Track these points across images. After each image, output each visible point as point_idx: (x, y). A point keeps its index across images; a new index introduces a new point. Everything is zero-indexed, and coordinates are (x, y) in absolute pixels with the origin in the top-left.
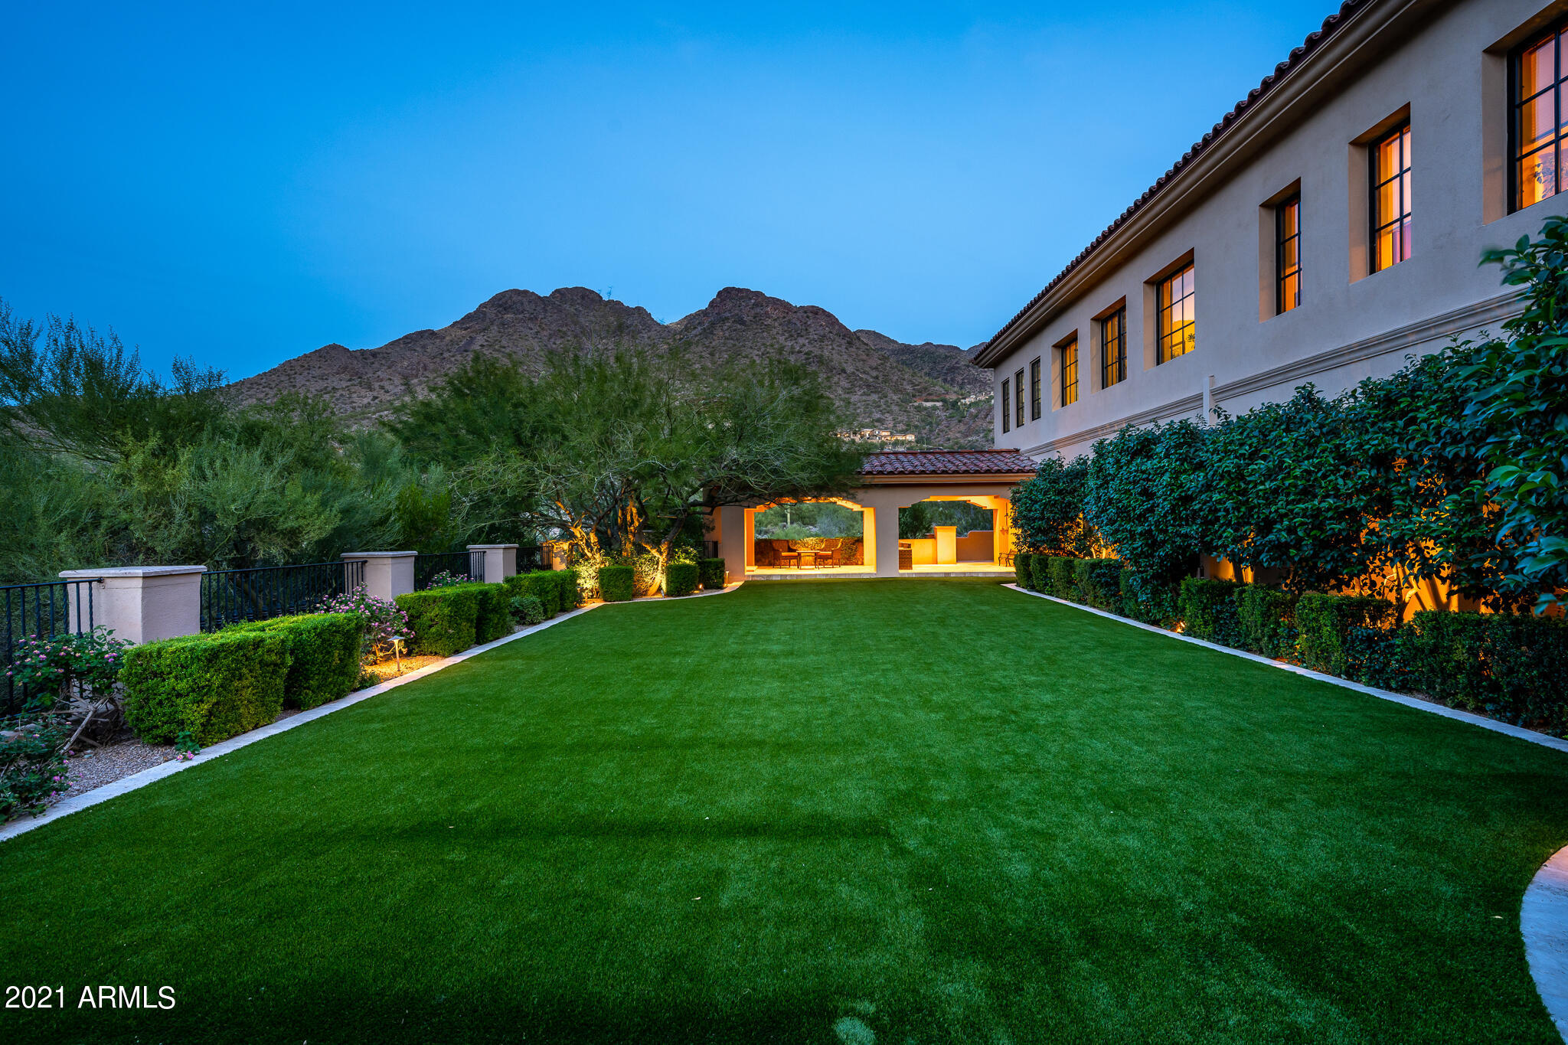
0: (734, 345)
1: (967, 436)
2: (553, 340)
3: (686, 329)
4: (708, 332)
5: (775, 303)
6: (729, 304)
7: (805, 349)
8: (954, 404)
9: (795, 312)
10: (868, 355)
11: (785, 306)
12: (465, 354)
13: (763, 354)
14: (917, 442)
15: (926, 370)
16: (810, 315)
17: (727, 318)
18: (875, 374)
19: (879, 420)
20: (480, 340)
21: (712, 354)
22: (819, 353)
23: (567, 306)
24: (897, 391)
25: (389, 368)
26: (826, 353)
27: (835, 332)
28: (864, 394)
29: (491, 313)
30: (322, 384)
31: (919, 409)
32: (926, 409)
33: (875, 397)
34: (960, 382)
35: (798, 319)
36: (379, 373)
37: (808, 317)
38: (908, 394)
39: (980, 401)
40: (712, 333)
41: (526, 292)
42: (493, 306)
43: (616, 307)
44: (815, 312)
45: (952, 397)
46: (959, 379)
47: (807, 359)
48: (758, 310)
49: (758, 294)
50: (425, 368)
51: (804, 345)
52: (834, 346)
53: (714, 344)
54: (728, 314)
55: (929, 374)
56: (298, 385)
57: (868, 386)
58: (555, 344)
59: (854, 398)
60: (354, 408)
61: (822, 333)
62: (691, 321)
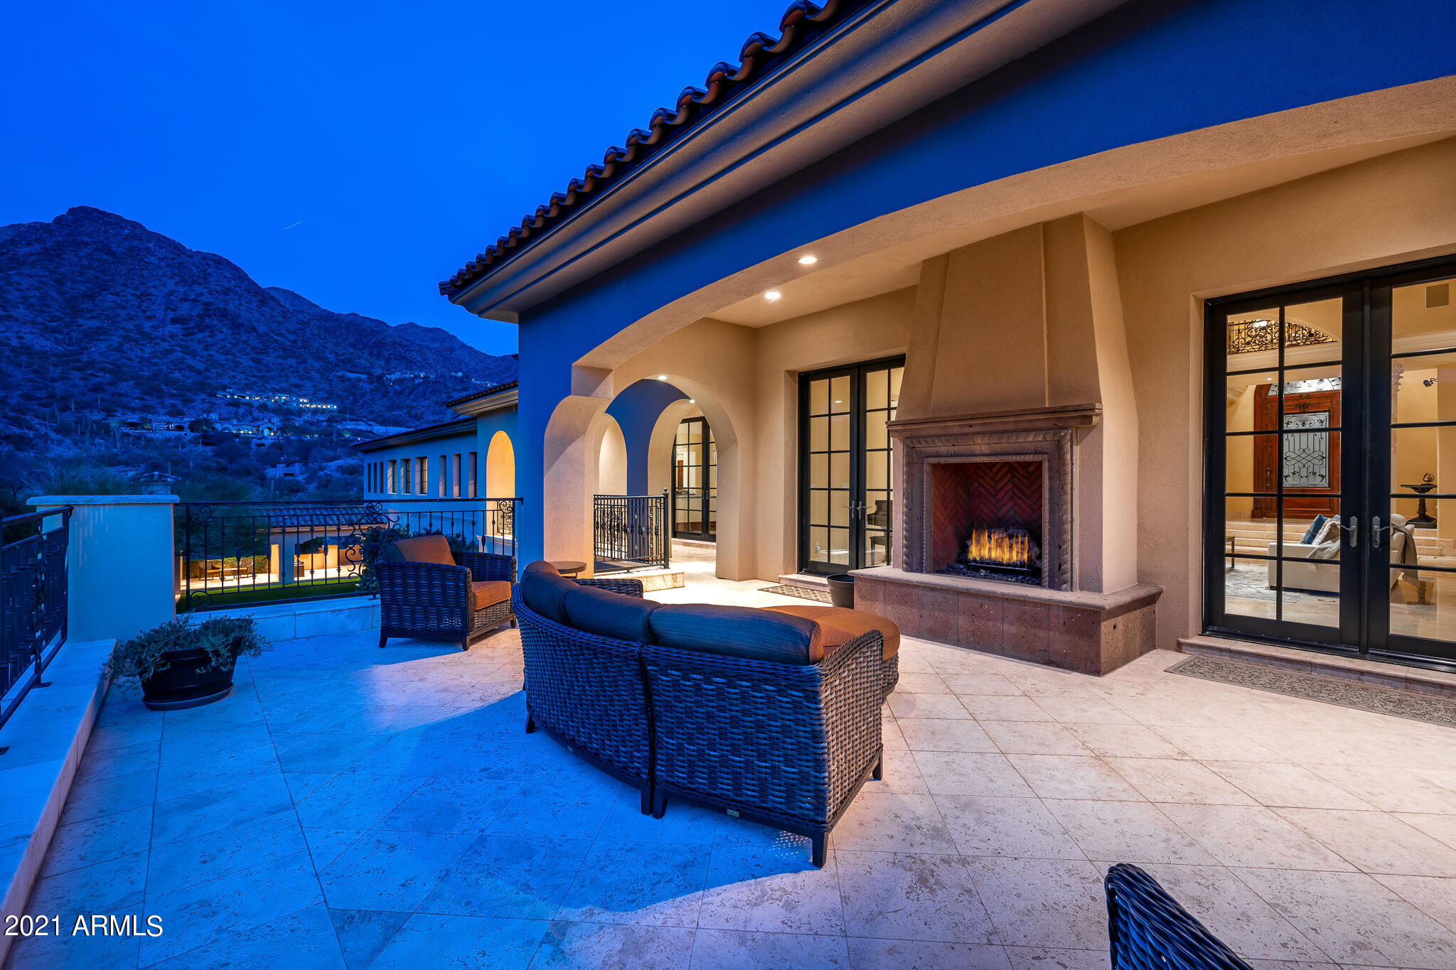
1: (391, 410)
7: (204, 299)
8: (380, 378)
9: (190, 256)
10: (284, 317)
11: (177, 248)
13: (142, 295)
14: (339, 411)
15: (352, 340)
16: (211, 263)
18: (292, 337)
19: (296, 386)
22: (221, 306)
24: (318, 358)
26: (231, 308)
27: (243, 287)
28: (279, 356)
31: (342, 379)
32: (349, 379)
33: (293, 361)
34: (387, 356)
35: (194, 264)
37: (207, 264)
38: (330, 363)
39: (405, 378)
44: (219, 261)
45: (377, 371)
46: (386, 354)
47: (204, 310)
48: (136, 243)
49: (135, 225)
51: (202, 294)
52: (242, 302)
55: (352, 345)
57: (285, 350)
59: (269, 359)
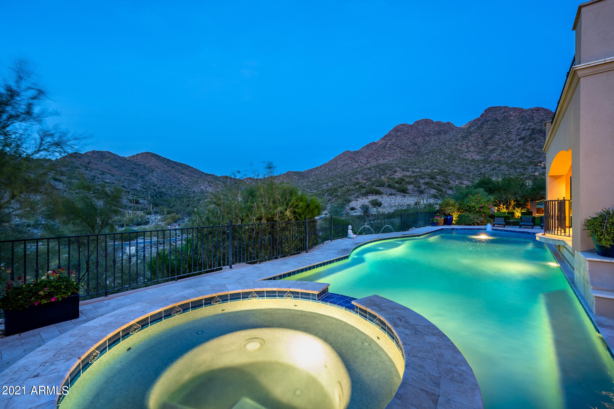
0: (493, 131)
2: (414, 139)
3: (470, 127)
4: (480, 127)
5: (514, 110)
6: (490, 114)
12: (385, 148)
17: (490, 120)
20: (389, 143)
21: (482, 136)
23: (419, 127)
25: (363, 156)
29: (393, 133)
30: (344, 162)
36: (360, 158)
40: (482, 127)
41: (405, 124)
42: (393, 131)
43: (439, 124)
50: (373, 155)
53: (483, 131)
54: (490, 118)
56: (338, 163)
58: (415, 141)
60: (353, 169)
61: (542, 119)
62: (472, 124)
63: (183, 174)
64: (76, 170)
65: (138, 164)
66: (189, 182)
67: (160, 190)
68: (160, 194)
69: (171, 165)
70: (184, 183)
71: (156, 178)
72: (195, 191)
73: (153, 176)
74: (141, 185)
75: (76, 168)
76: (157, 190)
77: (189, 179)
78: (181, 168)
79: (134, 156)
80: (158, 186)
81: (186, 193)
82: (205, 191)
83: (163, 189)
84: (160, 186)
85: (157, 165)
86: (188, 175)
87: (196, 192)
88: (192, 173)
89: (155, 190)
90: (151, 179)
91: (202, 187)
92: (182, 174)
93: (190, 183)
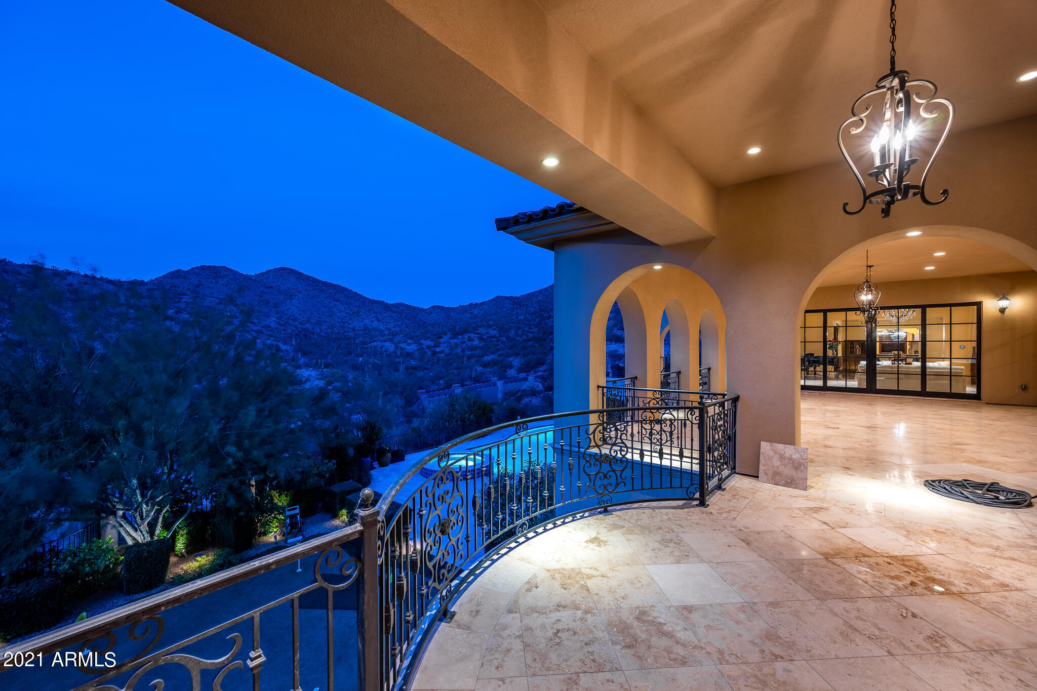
63: (337, 300)
64: (182, 298)
65: (270, 285)
66: (346, 313)
67: (304, 326)
68: (304, 333)
69: (318, 287)
70: (338, 314)
71: (297, 307)
72: (355, 327)
73: (292, 305)
74: (277, 319)
75: (182, 294)
76: (299, 326)
77: (345, 308)
78: (334, 292)
79: (262, 274)
80: (300, 321)
81: (342, 331)
82: (370, 328)
83: (308, 326)
84: (303, 319)
85: (297, 288)
86: (344, 302)
87: (357, 328)
88: (350, 299)
89: (296, 327)
90: (290, 309)
91: (367, 321)
92: (335, 301)
93: (347, 315)
